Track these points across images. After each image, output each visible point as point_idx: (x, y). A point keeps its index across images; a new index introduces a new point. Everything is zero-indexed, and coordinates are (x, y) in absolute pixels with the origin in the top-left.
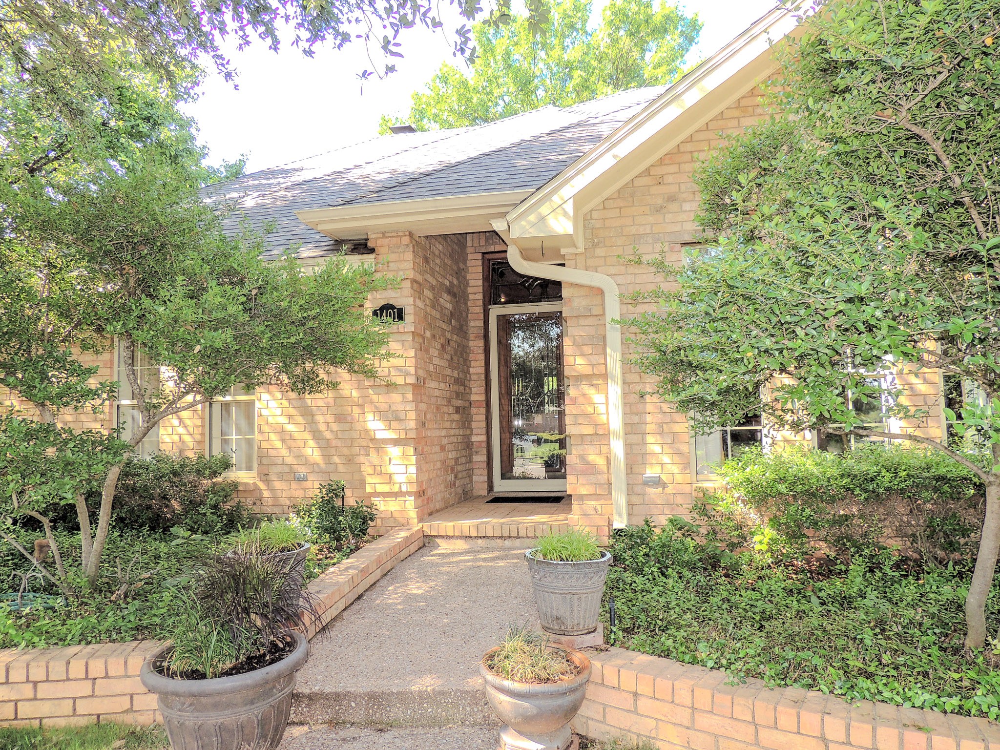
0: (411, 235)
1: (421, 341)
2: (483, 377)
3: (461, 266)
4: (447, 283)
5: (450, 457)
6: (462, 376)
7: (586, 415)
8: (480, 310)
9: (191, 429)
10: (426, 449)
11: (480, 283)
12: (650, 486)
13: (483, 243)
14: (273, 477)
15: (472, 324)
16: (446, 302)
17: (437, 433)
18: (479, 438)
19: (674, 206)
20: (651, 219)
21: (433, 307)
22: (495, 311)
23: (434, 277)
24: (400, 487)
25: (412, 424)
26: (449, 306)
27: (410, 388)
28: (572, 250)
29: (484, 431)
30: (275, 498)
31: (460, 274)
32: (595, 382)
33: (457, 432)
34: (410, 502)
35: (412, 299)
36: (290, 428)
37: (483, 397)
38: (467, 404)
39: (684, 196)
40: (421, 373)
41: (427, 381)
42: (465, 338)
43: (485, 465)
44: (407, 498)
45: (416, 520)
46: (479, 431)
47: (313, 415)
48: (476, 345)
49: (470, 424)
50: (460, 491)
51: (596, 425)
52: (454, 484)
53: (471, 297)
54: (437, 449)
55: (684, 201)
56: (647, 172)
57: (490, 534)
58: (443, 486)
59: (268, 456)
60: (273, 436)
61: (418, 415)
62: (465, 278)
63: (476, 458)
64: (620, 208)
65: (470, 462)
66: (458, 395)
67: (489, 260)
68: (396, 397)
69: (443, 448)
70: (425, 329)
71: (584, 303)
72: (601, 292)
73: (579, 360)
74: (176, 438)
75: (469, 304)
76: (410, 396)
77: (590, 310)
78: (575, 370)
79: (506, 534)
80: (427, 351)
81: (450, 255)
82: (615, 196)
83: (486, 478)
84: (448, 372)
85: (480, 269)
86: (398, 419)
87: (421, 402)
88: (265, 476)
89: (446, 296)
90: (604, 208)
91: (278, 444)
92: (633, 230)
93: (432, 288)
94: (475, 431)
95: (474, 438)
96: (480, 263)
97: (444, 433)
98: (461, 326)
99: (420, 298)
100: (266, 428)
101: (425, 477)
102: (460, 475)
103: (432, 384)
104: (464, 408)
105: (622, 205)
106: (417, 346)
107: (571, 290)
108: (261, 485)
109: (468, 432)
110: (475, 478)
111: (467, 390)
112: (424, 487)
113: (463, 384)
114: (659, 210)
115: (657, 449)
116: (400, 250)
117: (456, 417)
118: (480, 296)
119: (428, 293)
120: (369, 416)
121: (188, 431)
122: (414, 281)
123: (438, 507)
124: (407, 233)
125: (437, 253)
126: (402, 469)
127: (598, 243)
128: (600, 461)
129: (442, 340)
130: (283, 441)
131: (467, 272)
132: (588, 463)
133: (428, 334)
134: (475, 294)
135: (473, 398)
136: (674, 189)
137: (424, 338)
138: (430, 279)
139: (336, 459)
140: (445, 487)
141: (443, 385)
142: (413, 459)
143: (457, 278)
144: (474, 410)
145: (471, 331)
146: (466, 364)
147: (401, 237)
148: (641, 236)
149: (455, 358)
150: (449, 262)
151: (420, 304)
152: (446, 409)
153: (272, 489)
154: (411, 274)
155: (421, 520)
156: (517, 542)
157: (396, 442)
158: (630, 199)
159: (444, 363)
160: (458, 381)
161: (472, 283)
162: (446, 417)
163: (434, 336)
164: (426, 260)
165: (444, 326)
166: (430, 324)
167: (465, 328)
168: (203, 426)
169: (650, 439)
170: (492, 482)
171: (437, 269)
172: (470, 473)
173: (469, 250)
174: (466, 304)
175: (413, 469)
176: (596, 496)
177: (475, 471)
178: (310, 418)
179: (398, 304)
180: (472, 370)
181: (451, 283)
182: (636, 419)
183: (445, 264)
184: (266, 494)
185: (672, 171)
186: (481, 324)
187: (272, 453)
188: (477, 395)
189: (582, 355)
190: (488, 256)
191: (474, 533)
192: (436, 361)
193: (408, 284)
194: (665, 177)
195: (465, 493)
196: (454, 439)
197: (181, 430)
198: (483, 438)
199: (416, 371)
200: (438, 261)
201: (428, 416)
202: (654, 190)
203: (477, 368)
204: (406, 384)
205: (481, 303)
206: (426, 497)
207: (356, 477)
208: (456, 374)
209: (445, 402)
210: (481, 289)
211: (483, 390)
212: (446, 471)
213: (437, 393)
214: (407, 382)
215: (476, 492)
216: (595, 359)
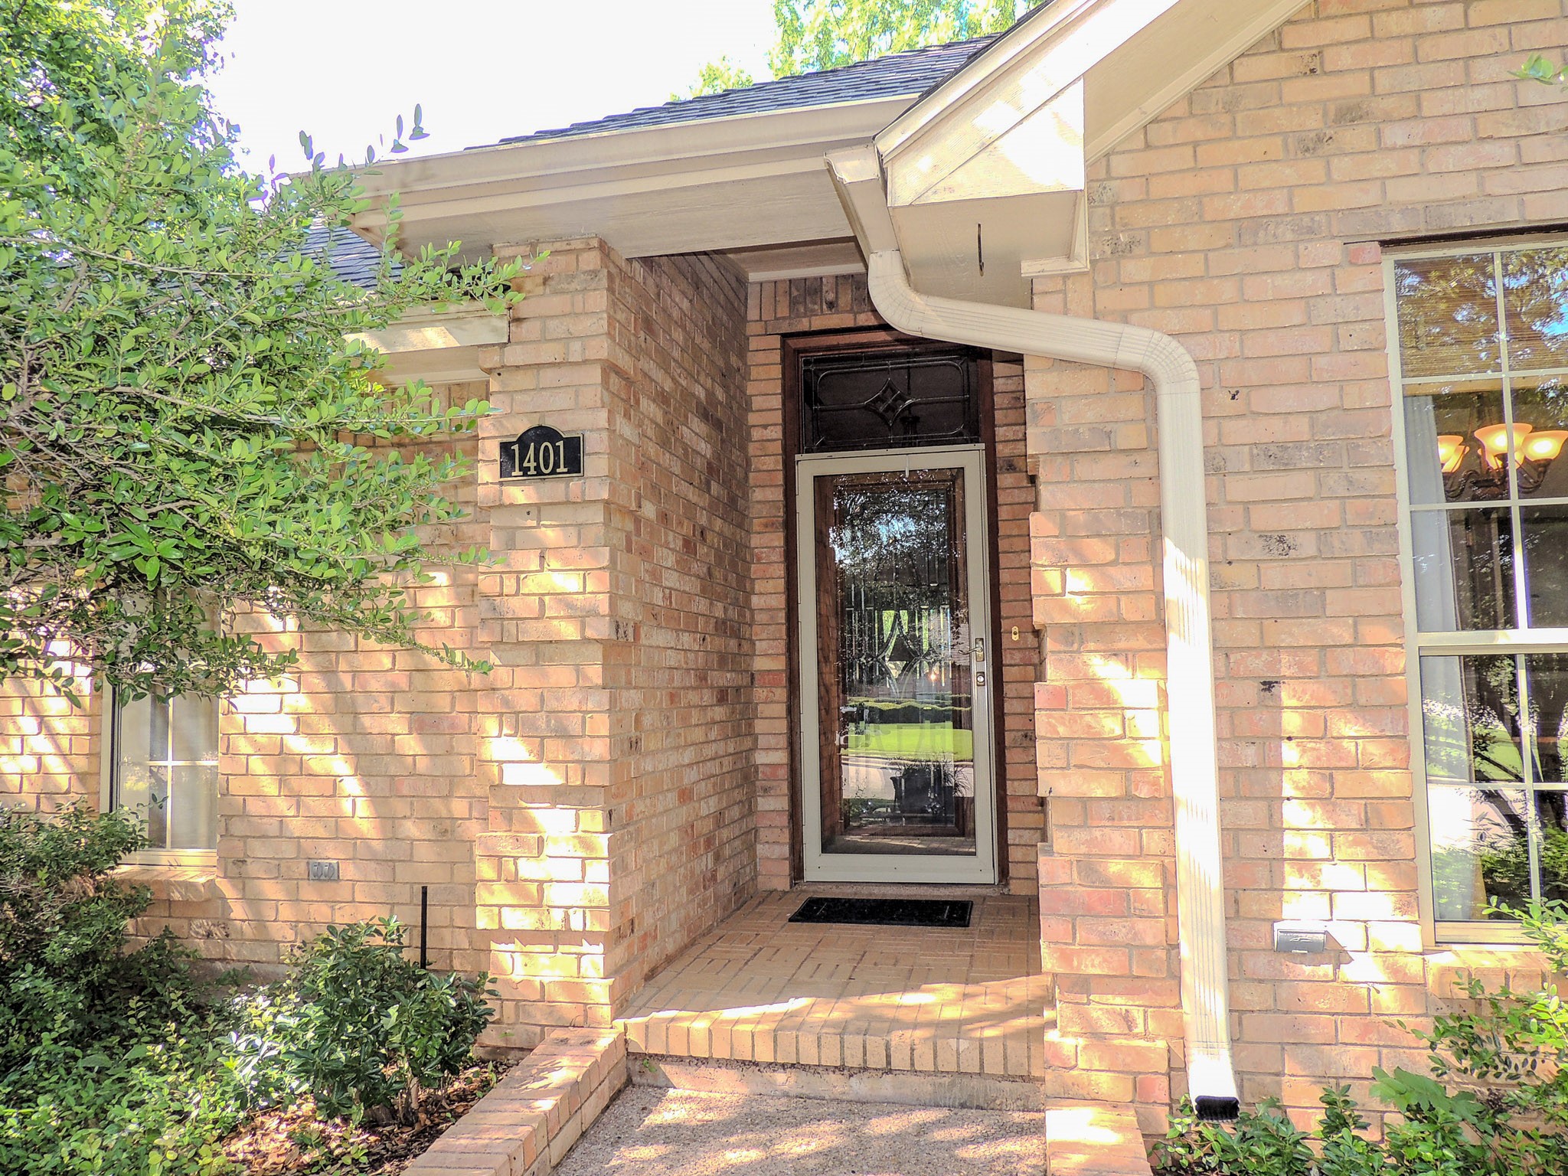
0: (604, 248)
1: (630, 526)
2: (781, 617)
3: (734, 360)
4: (701, 393)
5: (704, 812)
6: (733, 614)
7: (1098, 740)
8: (774, 463)
9: (64, 742)
10: (640, 807)
11: (776, 402)
12: (1294, 959)
13: (783, 310)
14: (253, 868)
15: (758, 495)
16: (696, 434)
17: (674, 759)
18: (771, 756)
19: (1356, 136)
20: (1289, 173)
21: (664, 443)
22: (810, 467)
23: (667, 371)
24: (567, 919)
25: (599, 749)
26: (705, 448)
27: (597, 652)
28: (1054, 265)
29: (783, 741)
30: (260, 923)
31: (732, 377)
32: (1122, 645)
33: (720, 748)
34: (594, 960)
35: (603, 414)
36: (298, 744)
37: (780, 664)
38: (747, 680)
39: (1388, 104)
40: (627, 610)
41: (643, 631)
42: (740, 526)
43: (784, 820)
44: (586, 947)
45: (606, 1012)
46: (772, 741)
47: (356, 714)
48: (767, 543)
49: (750, 725)
50: (726, 888)
51: (1129, 770)
52: (714, 877)
53: (756, 434)
54: (672, 798)
55: (1388, 120)
56: (1275, 41)
57: (809, 1057)
58: (684, 890)
59: (244, 815)
60: (257, 765)
61: (616, 724)
62: (743, 392)
63: (764, 804)
64: (1196, 144)
65: (750, 811)
66: (724, 660)
67: (798, 351)
68: (561, 675)
69: (685, 795)
70: (639, 498)
71: (1090, 416)
72: (1144, 383)
73: (1079, 580)
74: (29, 764)
75: (752, 449)
76: (595, 673)
77: (1109, 434)
78: (1065, 608)
79: (854, 1061)
80: (645, 553)
81: (708, 328)
82: (1181, 110)
83: (786, 850)
84: (701, 605)
85: (776, 372)
86: (563, 735)
87: (629, 685)
88: (235, 866)
89: (697, 425)
90: (1148, 146)
91: (270, 787)
92: (1236, 207)
93: (662, 398)
94: (762, 741)
95: (761, 758)
96: (776, 357)
97: (688, 756)
98: (733, 500)
99: (626, 415)
100: (243, 746)
101: (634, 885)
102: (727, 851)
103: (660, 638)
104: (738, 689)
105: (1199, 135)
106: (620, 539)
107: (1052, 378)
108: (226, 888)
109: (748, 743)
110: (760, 849)
111: (746, 646)
112: (633, 911)
113: (736, 634)
114: (1312, 146)
115: (1316, 846)
116: (574, 286)
117: (719, 713)
118: (776, 433)
119: (649, 408)
120: (491, 725)
121: (58, 746)
122: (610, 369)
123: (671, 947)
124: (595, 243)
125: (676, 314)
126: (573, 869)
127: (1131, 244)
128: (1146, 878)
129: (687, 529)
130: (282, 778)
131: (746, 377)
132: (1106, 882)
133: (649, 510)
134: (765, 427)
135: (760, 664)
136: (1355, 86)
137: (637, 521)
138: (658, 375)
139: (411, 829)
140: (691, 892)
141: (686, 639)
142: (602, 842)
143: (726, 387)
144: (760, 693)
145: (754, 511)
146: (742, 587)
147: (577, 252)
148: (1258, 222)
149: (718, 574)
150: (706, 345)
151: (627, 430)
152: (693, 697)
153: (253, 901)
154: (601, 349)
155: (622, 1006)
156: (886, 1086)
157: (557, 796)
158: (1225, 119)
159: (691, 585)
160: (724, 627)
161: (757, 403)
162: (695, 717)
163: (664, 517)
164: (648, 325)
165: (692, 495)
166: (654, 487)
167: (740, 502)
168: (94, 735)
169: (1294, 813)
170: (801, 859)
171: (676, 354)
172: (750, 839)
173: (752, 328)
174: (743, 448)
175: (600, 871)
176: (1128, 983)
177: (763, 834)
178: (349, 719)
179: (565, 426)
180: (756, 601)
181: (710, 394)
182: (1249, 755)
183: (696, 348)
184: (238, 911)
185: (1351, 35)
186: (778, 495)
187: (254, 807)
188: (768, 659)
189: (1085, 565)
190: (794, 343)
191: (764, 1055)
192: (671, 579)
193: (595, 374)
194: (1329, 53)
195: (738, 890)
196: (713, 768)
197: (43, 744)
198: (781, 757)
199: (612, 605)
200: (678, 335)
201: (647, 720)
202: (1300, 90)
203: (767, 596)
204: (586, 641)
205: (778, 447)
206: (638, 933)
207: (461, 874)
208: (719, 611)
209: (692, 680)
210: (778, 417)
211: (781, 646)
212: (694, 847)
213: (673, 659)
214: (590, 633)
215: (765, 883)
216: (1123, 577)
